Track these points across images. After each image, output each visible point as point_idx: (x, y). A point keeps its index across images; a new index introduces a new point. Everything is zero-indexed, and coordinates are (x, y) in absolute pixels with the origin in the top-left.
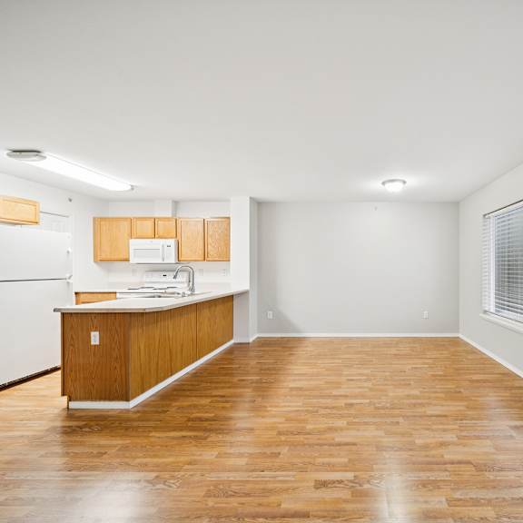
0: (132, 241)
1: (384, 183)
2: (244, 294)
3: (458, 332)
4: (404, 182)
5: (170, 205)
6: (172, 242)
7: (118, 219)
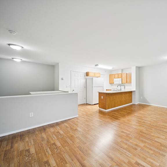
0: (114, 79)
2: (134, 91)
5: (121, 70)
6: (121, 79)
7: (113, 75)
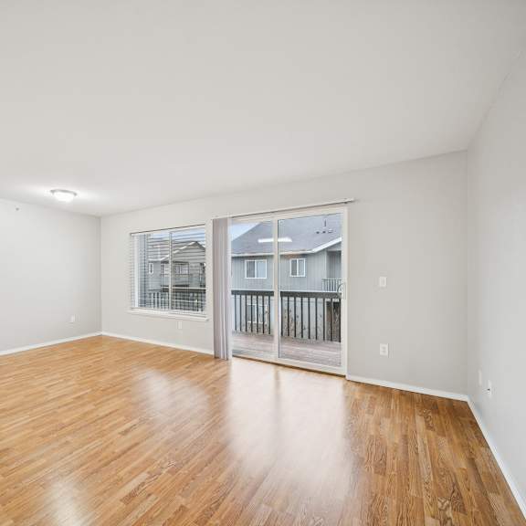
1: (53, 191)
3: (100, 330)
4: (75, 194)
